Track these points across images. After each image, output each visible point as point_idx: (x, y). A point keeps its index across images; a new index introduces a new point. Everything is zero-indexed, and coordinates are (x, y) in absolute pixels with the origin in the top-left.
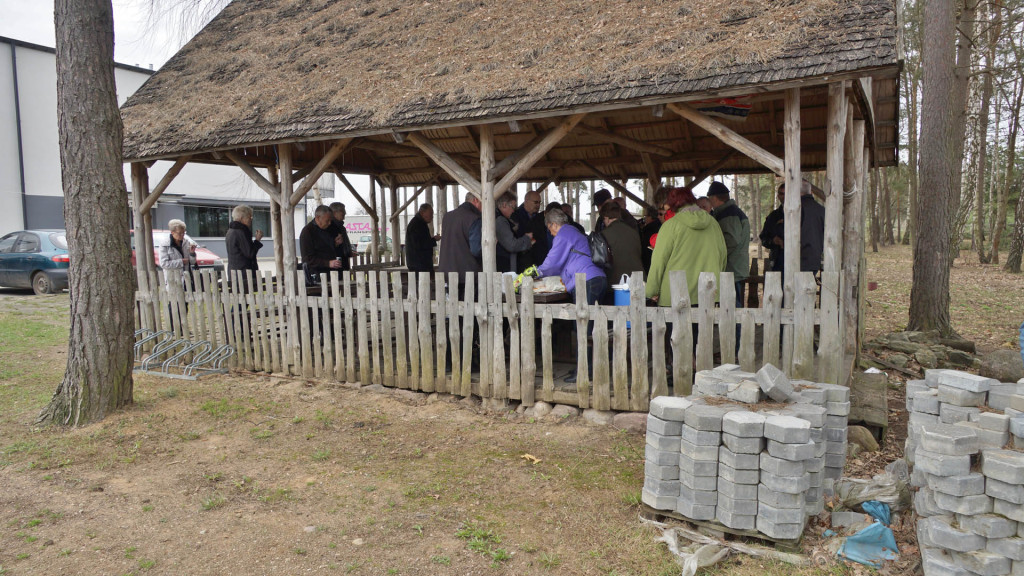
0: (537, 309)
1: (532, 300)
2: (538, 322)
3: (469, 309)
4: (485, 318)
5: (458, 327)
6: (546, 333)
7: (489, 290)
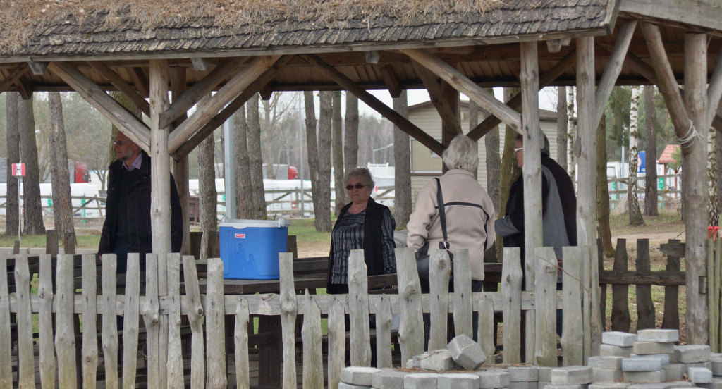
0: (228, 302)
1: (222, 290)
2: (230, 321)
3: (133, 306)
4: (156, 317)
5: (115, 332)
6: (241, 334)
7: (162, 277)
